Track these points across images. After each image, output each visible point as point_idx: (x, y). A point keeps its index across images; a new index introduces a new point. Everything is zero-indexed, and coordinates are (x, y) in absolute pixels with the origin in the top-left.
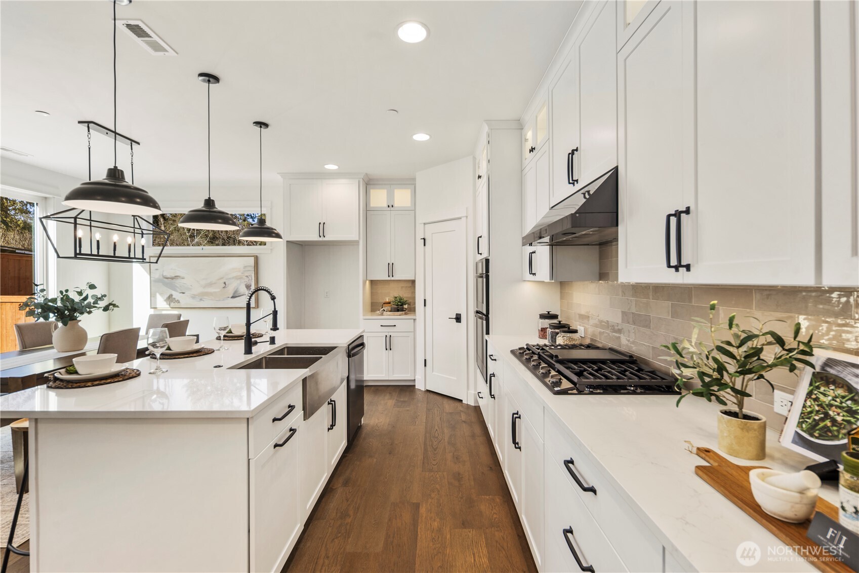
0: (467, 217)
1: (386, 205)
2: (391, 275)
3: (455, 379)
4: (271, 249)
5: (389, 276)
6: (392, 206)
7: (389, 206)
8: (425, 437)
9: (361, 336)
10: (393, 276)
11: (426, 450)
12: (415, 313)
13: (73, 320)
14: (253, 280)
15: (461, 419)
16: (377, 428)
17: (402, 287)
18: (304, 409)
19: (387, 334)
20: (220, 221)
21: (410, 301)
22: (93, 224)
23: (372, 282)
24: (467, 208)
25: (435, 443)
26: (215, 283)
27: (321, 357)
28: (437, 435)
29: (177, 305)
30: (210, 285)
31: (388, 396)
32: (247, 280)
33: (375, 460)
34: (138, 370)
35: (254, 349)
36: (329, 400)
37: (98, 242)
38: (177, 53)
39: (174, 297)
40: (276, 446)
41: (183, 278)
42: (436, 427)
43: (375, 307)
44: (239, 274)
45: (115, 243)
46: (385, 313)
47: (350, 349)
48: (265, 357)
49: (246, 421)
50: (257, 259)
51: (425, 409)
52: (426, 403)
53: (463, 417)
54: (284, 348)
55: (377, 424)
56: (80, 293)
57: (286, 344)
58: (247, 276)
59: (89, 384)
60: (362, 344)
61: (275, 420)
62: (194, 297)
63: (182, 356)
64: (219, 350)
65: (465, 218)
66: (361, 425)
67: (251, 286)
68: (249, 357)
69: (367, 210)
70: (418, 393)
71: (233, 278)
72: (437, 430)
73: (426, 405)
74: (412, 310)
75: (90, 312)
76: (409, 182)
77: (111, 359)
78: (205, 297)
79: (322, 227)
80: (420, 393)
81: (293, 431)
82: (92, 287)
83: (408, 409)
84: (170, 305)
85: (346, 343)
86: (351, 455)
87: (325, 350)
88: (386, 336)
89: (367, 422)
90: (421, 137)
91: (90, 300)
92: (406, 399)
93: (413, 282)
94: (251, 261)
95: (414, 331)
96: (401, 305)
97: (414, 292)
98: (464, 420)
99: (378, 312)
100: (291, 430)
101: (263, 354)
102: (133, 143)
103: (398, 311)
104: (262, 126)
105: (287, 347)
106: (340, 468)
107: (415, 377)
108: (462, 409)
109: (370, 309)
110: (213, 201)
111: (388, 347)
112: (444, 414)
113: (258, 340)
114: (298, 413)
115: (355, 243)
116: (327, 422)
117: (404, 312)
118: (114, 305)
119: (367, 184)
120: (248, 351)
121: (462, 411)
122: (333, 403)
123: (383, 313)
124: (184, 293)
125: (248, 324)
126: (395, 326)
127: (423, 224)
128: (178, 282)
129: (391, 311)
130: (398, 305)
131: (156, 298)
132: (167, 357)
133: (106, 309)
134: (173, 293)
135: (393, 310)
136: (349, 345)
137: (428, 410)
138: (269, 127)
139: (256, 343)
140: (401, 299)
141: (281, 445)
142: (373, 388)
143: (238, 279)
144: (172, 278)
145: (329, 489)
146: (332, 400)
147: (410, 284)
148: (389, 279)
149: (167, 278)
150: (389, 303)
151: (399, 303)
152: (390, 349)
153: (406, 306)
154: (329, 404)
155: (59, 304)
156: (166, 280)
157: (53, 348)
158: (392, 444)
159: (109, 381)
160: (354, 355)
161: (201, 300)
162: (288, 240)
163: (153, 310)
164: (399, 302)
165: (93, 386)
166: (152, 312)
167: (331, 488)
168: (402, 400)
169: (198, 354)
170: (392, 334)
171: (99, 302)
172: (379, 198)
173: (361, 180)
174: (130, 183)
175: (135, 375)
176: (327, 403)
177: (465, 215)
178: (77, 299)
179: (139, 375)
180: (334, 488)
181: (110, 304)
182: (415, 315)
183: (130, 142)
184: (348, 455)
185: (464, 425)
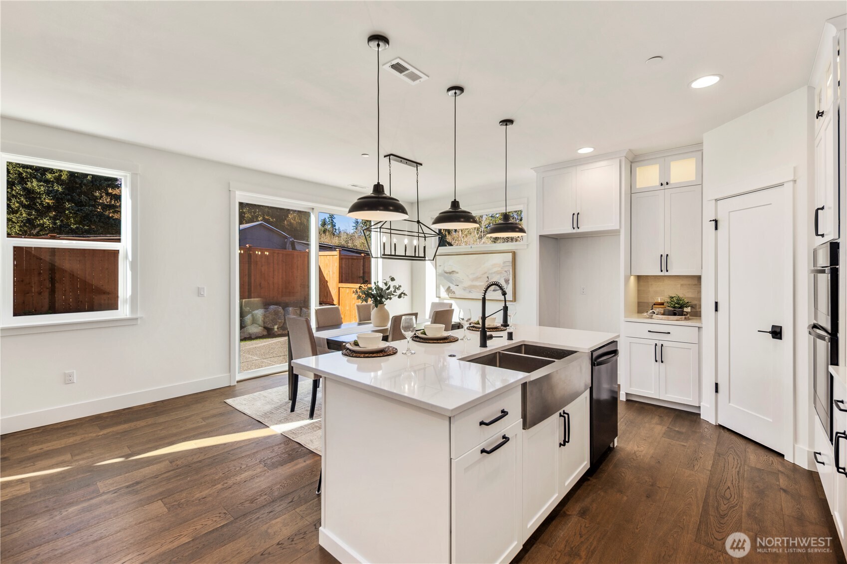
0: (795, 181)
1: (658, 184)
2: (664, 268)
3: (771, 421)
4: (527, 245)
5: (662, 271)
6: (667, 184)
7: (662, 185)
8: (708, 492)
9: (614, 342)
10: (667, 271)
11: (705, 511)
12: (700, 319)
13: (382, 303)
14: (511, 275)
15: (779, 485)
16: (635, 458)
17: (682, 285)
18: (524, 417)
19: (657, 342)
20: (462, 220)
21: (694, 302)
22: (392, 231)
23: (639, 278)
24: (795, 168)
25: (723, 507)
26: (480, 278)
27: (554, 361)
28: (728, 496)
29: (453, 295)
30: (477, 279)
31: (656, 420)
32: (506, 274)
33: (625, 498)
34: (396, 349)
35: (489, 342)
36: (561, 411)
37: (395, 244)
38: (428, 76)
39: (451, 289)
40: (483, 451)
41: (457, 273)
42: (729, 485)
43: (642, 307)
44: (499, 269)
45: (406, 245)
46: (654, 316)
47: (594, 357)
48: (499, 353)
49: (448, 419)
50: (514, 254)
51: (713, 452)
52: (715, 443)
53: (783, 482)
54: (522, 345)
55: (635, 453)
56: (386, 284)
57: (524, 341)
58: (506, 271)
59: (362, 355)
60: (615, 352)
61: (482, 423)
62: (465, 289)
63: (432, 342)
64: (462, 339)
65: (791, 183)
66: (614, 447)
67: (509, 280)
68: (484, 350)
69: (631, 193)
70: (704, 425)
71: (494, 273)
72: (729, 488)
73: (715, 447)
74: (696, 314)
75: (390, 299)
76: (695, 149)
77: (378, 337)
78: (473, 290)
79: (576, 218)
80: (708, 426)
81: (506, 439)
82: (393, 279)
83: (685, 444)
84: (448, 295)
85: (589, 349)
86: (594, 481)
87: (561, 354)
88: (656, 345)
89: (621, 445)
90: (705, 82)
91: (392, 289)
92: (684, 430)
93: (699, 278)
94: (509, 256)
95: (699, 343)
96: (680, 308)
97: (699, 292)
98: (784, 487)
99: (646, 314)
100: (504, 437)
101: (497, 349)
102: (418, 165)
103: (675, 314)
104: (508, 124)
105: (524, 345)
106: (579, 492)
107: (700, 403)
108: (781, 469)
109: (637, 312)
110: (458, 202)
111: (659, 358)
112: (746, 468)
113: (494, 334)
114: (515, 420)
115: (615, 233)
116: (559, 437)
117: (684, 317)
118: (405, 294)
119: (631, 162)
120: (483, 344)
121: (782, 473)
122: (566, 416)
123: (652, 316)
124: (458, 286)
125: (484, 318)
126: (669, 333)
127: (714, 201)
128: (455, 276)
129: (664, 314)
130: (674, 307)
131: (440, 290)
132: (422, 340)
133: (400, 297)
134: (451, 285)
135: (667, 313)
136: (592, 352)
137: (718, 454)
138: (514, 123)
139: (491, 337)
140: (679, 299)
141: (488, 452)
142: (637, 405)
143: (498, 274)
144: (450, 273)
145: (561, 512)
146: (566, 412)
147: (696, 282)
148: (662, 274)
149: (447, 273)
150: (662, 304)
151: (677, 305)
152: (662, 362)
153: (688, 310)
154: (561, 416)
155: (375, 292)
156: (446, 274)
157: (371, 323)
158: (652, 485)
159: (374, 355)
160: (600, 364)
161: (470, 292)
162: (541, 234)
163: (438, 298)
164: (677, 303)
165: (364, 357)
166: (437, 300)
167: (564, 512)
168: (677, 429)
169: (444, 341)
170: (665, 344)
171: (397, 291)
172: (648, 176)
173: (623, 159)
174: (388, 195)
175: (392, 353)
176: (558, 414)
177: (792, 178)
178: (384, 288)
179: (395, 353)
180: (568, 513)
181: (402, 293)
182: (701, 322)
183: (415, 164)
184: (591, 479)
185: (783, 495)
